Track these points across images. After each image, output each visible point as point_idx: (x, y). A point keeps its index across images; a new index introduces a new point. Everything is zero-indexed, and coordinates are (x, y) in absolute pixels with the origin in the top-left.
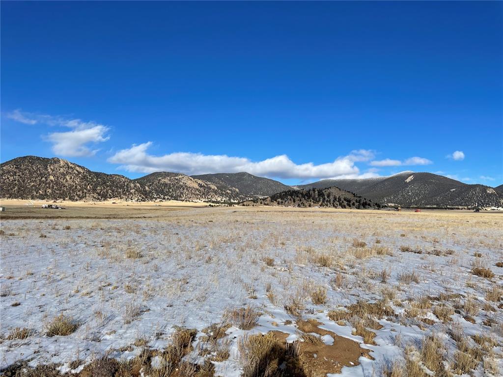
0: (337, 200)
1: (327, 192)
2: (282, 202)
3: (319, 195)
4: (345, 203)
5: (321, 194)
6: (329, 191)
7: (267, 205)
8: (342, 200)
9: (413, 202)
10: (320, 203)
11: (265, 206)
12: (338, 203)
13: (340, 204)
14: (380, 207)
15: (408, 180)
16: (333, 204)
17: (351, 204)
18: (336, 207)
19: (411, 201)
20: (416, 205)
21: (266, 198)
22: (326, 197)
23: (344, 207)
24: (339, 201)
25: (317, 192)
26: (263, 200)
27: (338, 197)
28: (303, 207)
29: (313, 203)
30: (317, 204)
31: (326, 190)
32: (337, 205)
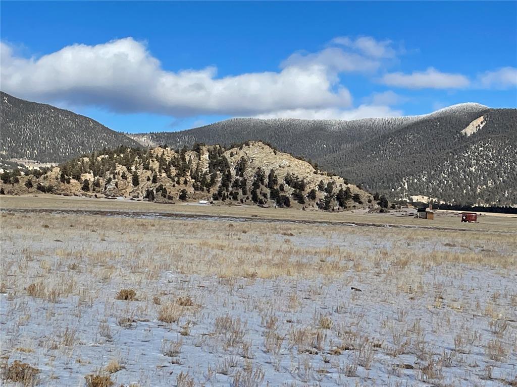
0: (266, 181)
1: (237, 158)
2: (97, 184)
3: (212, 166)
4: (289, 191)
5: (219, 163)
6: (242, 153)
7: (49, 190)
8: (281, 181)
9: (481, 195)
10: (214, 190)
11: (42, 195)
12: (268, 191)
13: (274, 195)
14: (386, 206)
15: (470, 130)
16: (254, 193)
17: (305, 194)
18: (261, 203)
19: (474, 190)
20: (487, 201)
21: (46, 171)
22: (233, 172)
23: (284, 202)
24: (270, 186)
25: (206, 156)
26: (37, 174)
27: (267, 173)
28: (162, 199)
29: (192, 190)
30: (205, 193)
31: (235, 150)
32: (265, 195)
